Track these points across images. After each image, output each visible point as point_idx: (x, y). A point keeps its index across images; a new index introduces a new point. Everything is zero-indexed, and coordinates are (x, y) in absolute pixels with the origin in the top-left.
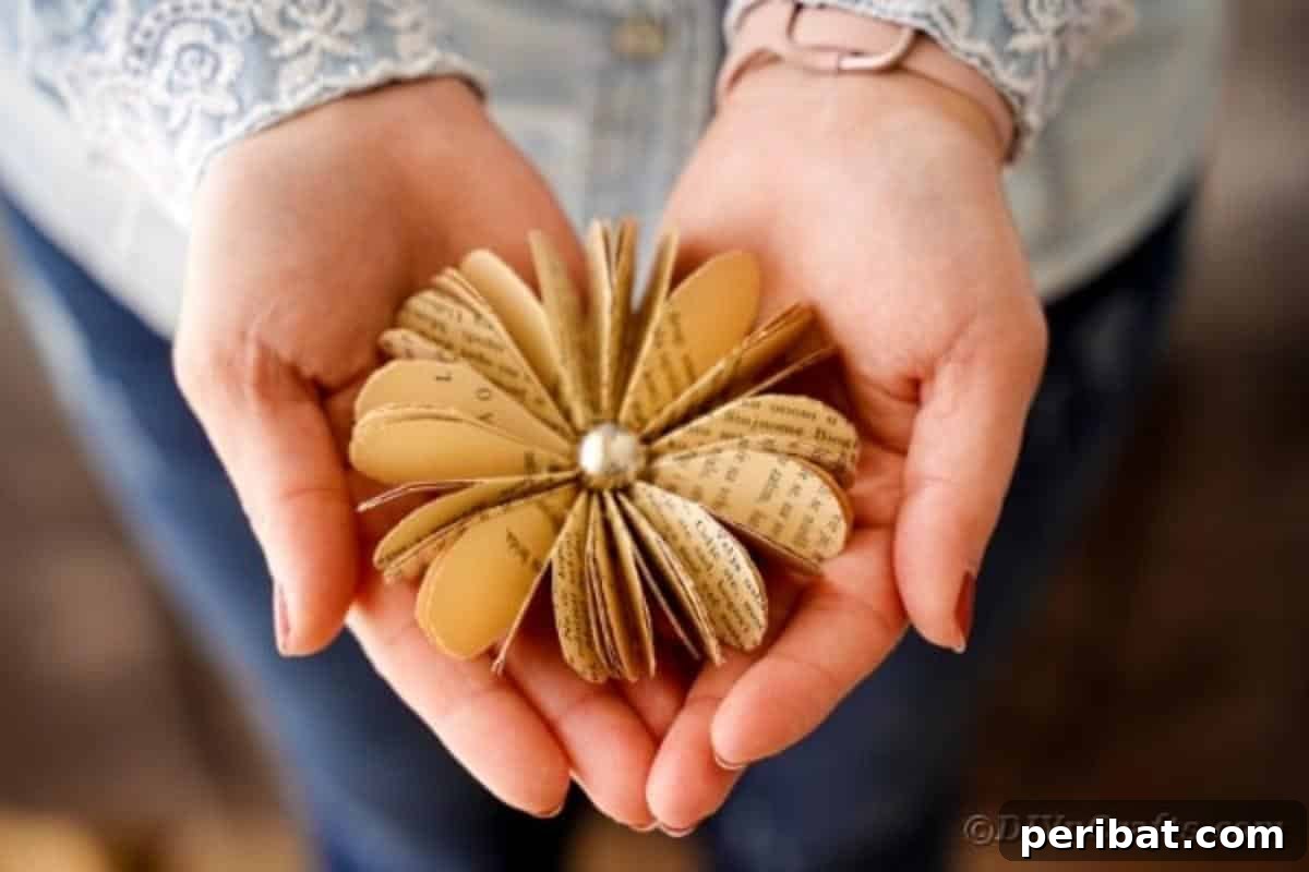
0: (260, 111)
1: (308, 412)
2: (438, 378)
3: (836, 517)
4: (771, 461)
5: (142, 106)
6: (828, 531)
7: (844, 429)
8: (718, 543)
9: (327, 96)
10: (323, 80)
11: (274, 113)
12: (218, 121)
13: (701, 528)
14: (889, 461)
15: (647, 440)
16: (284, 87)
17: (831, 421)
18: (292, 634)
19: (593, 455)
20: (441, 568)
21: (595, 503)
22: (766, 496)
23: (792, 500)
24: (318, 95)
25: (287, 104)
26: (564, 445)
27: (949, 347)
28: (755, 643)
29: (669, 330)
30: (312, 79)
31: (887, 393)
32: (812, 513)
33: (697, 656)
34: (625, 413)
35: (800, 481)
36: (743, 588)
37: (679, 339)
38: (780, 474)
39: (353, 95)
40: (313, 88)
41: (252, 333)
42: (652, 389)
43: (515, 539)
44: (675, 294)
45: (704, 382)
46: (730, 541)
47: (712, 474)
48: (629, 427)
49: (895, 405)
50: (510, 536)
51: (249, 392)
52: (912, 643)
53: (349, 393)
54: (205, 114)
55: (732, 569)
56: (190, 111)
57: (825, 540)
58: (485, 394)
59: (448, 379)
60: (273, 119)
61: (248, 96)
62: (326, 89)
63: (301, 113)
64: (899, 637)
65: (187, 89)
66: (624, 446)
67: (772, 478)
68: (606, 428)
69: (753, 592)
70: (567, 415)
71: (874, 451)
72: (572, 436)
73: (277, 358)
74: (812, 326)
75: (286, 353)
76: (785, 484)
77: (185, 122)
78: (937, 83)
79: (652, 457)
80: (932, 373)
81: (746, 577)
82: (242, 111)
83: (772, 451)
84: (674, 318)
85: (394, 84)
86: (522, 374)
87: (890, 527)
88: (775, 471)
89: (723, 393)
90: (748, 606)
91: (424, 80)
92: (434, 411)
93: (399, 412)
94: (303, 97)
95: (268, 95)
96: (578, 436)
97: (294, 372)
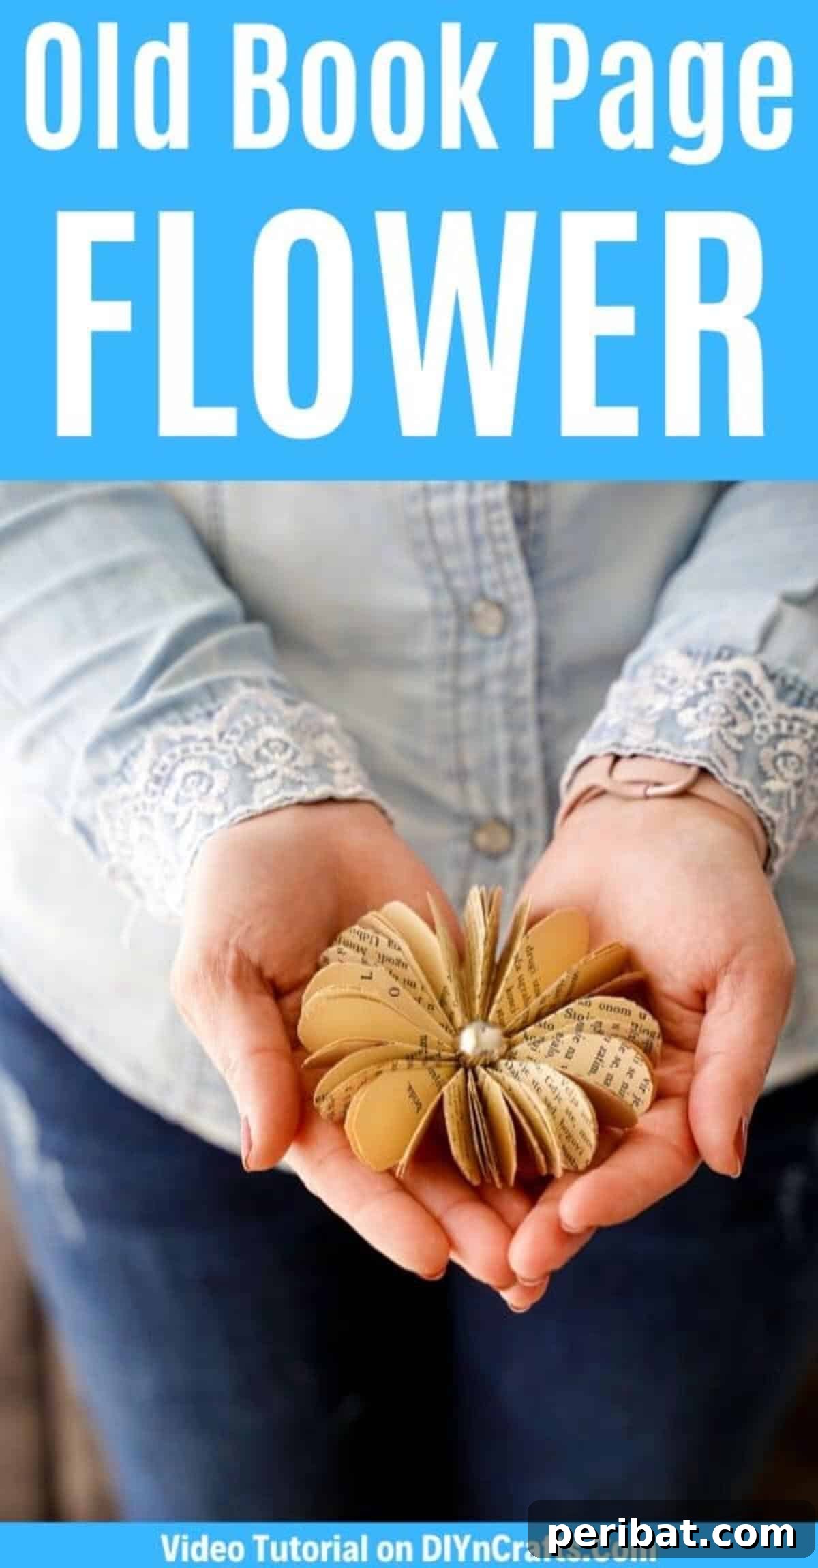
0: (240, 811)
1: (267, 1002)
2: (363, 977)
3: (646, 1080)
4: (599, 1040)
5: (155, 816)
6: (639, 1094)
7: (651, 1024)
8: (562, 1089)
9: (286, 803)
10: (283, 794)
11: (249, 811)
12: (211, 817)
13: (549, 1081)
14: (683, 1056)
15: (508, 1034)
16: (256, 796)
17: (643, 1017)
18: (254, 1151)
19: (468, 1042)
20: (364, 1095)
21: (470, 1074)
22: (594, 1069)
23: (613, 1071)
24: (280, 801)
25: (258, 806)
26: (448, 1036)
27: (727, 964)
28: (587, 1161)
29: (525, 958)
30: (276, 793)
31: (681, 1004)
32: (627, 1080)
33: (545, 1172)
34: (492, 1016)
35: (620, 1054)
36: (579, 1119)
37: (531, 967)
38: (605, 1050)
39: (300, 804)
40: (276, 798)
41: (232, 942)
42: (511, 1003)
43: (413, 1092)
44: (530, 932)
45: (548, 991)
46: (571, 1085)
47: (556, 1054)
48: (494, 1025)
49: (687, 1013)
50: (410, 1088)
51: (229, 982)
52: (704, 1171)
53: (296, 994)
54: (200, 814)
55: (571, 1107)
56: (190, 813)
57: (637, 1101)
58: (394, 992)
59: (370, 978)
60: (247, 816)
61: (231, 803)
62: (286, 798)
63: (267, 812)
64: (695, 1169)
65: (190, 800)
66: (492, 1037)
67: (599, 1054)
68: (478, 1024)
69: (587, 1120)
70: (451, 1017)
71: (670, 1050)
72: (454, 1032)
73: (249, 961)
74: (627, 961)
75: (255, 955)
76: (608, 1058)
77: (187, 821)
78: (714, 803)
79: (511, 1046)
80: (714, 984)
81: (583, 1111)
82: (226, 810)
83: (600, 1032)
84: (529, 950)
85: (331, 800)
86: (419, 986)
87: (685, 1096)
88: (602, 1048)
89: (565, 998)
90: (582, 1134)
91: (352, 801)
92: (362, 992)
93: (338, 991)
94: (268, 803)
95: (245, 801)
96: (458, 1032)
97: (259, 971)
